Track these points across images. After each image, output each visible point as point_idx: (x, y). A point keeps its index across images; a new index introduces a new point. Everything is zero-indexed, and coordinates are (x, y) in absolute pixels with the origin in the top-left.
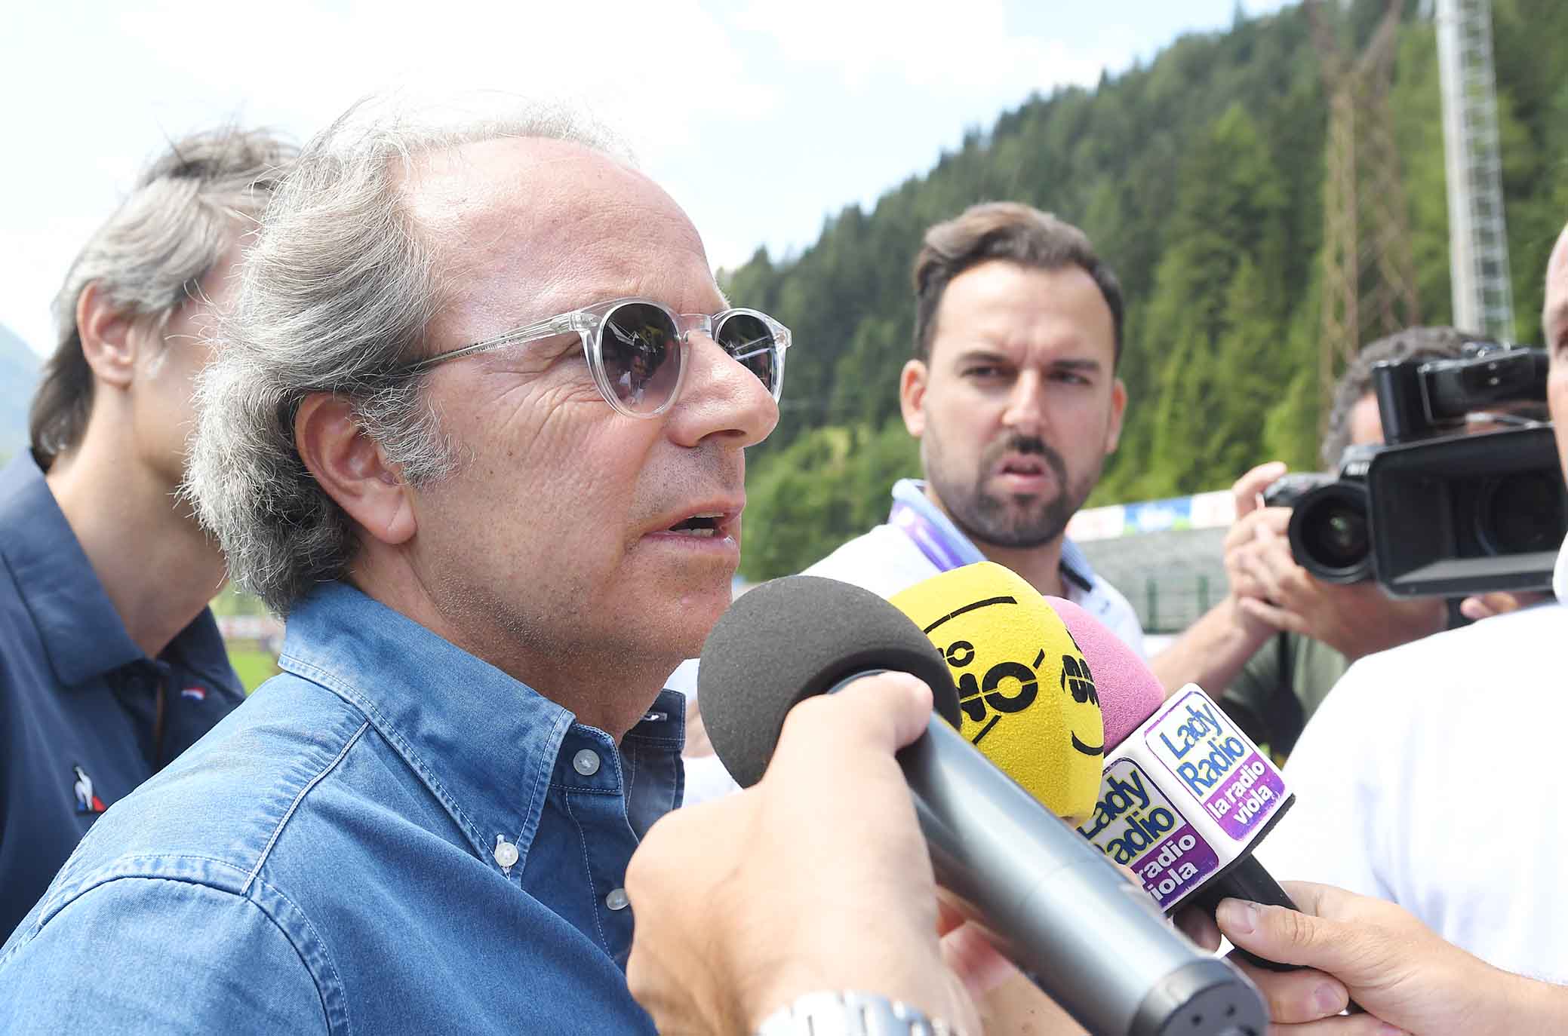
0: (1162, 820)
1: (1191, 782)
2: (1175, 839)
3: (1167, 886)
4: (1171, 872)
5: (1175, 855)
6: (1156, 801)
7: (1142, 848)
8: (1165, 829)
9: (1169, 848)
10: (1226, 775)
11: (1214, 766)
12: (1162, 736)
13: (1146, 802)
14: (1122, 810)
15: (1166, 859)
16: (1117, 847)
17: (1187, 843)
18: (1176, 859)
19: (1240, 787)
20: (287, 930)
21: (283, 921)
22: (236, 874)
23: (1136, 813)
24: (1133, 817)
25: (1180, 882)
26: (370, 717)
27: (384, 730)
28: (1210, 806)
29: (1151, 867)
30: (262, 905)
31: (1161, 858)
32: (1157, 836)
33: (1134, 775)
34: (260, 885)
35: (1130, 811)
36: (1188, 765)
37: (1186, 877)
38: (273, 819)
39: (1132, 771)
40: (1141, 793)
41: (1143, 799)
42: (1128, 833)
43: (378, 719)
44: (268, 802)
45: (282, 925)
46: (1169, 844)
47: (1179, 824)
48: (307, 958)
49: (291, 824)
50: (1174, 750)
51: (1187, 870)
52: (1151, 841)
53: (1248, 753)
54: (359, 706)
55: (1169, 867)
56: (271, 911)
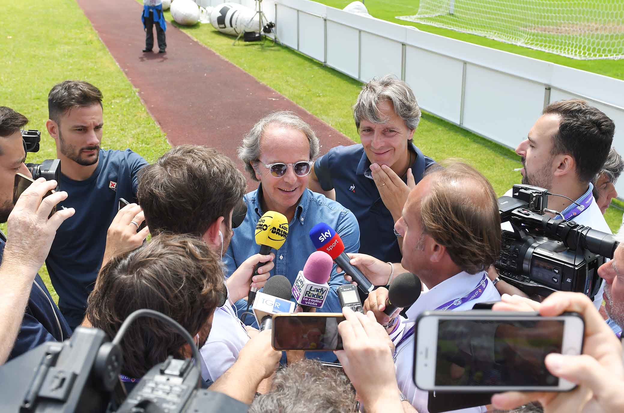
0: (321, 297)
2: (319, 300)
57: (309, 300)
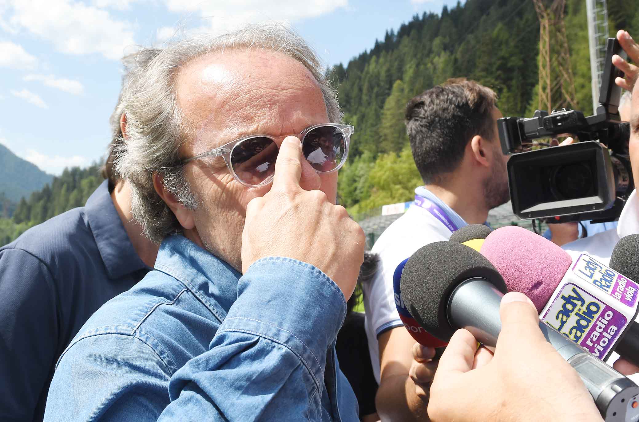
0: (593, 308)
1: (601, 287)
2: (602, 315)
3: (604, 342)
4: (605, 334)
5: (604, 324)
6: (588, 300)
7: (587, 326)
8: (596, 312)
9: (600, 321)
11: (606, 280)
13: (583, 302)
14: (572, 311)
15: (600, 328)
16: (574, 331)
17: (609, 315)
18: (605, 326)
19: (621, 288)
20: (152, 347)
21: (149, 343)
22: (128, 329)
23: (580, 310)
24: (578, 312)
25: (610, 337)
26: (188, 286)
27: (193, 291)
28: (613, 295)
29: (593, 335)
30: (140, 338)
31: (597, 328)
32: (593, 318)
33: (574, 290)
34: (139, 332)
35: (576, 310)
36: (596, 281)
37: (612, 333)
38: (143, 313)
39: (572, 288)
40: (580, 299)
41: (581, 301)
42: (578, 322)
43: (191, 287)
44: (141, 308)
45: (149, 344)
46: (600, 319)
47: (602, 307)
48: (162, 356)
49: (151, 315)
51: (612, 330)
52: (590, 321)
53: (617, 275)
54: (183, 282)
55: (603, 332)
56: (144, 340)
57: (591, 344)
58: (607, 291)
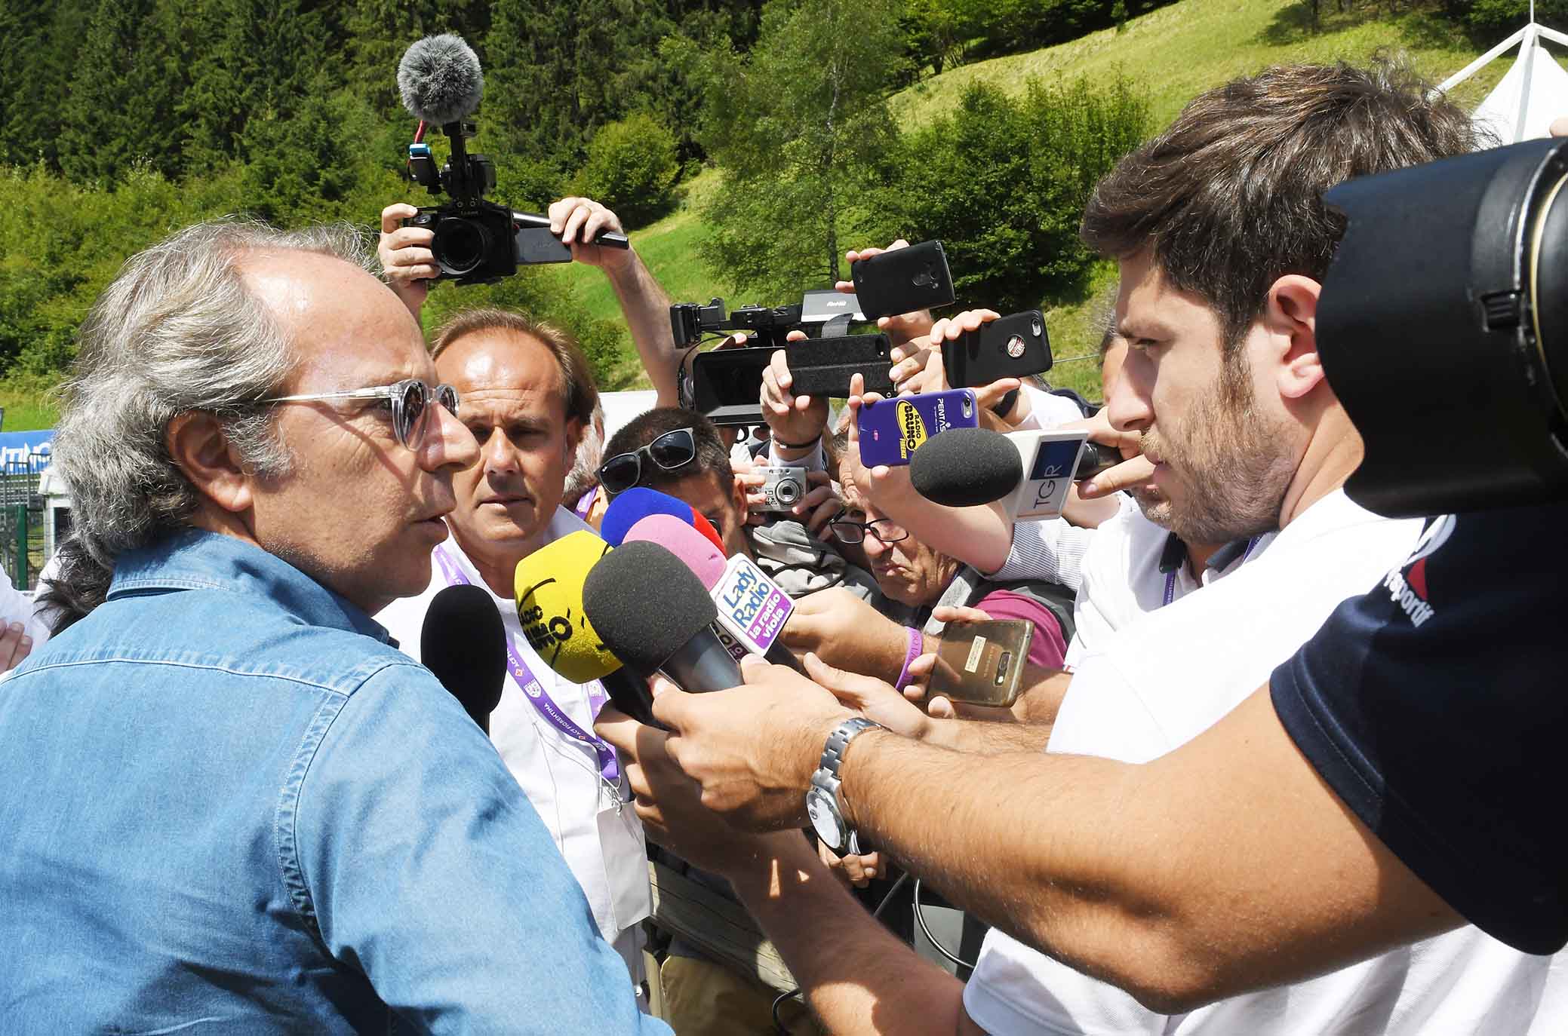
1: (740, 621)
10: (759, 609)
11: (753, 606)
12: (725, 597)
19: (766, 615)
36: (739, 611)
50: (731, 604)
53: (771, 590)
58: (745, 626)
